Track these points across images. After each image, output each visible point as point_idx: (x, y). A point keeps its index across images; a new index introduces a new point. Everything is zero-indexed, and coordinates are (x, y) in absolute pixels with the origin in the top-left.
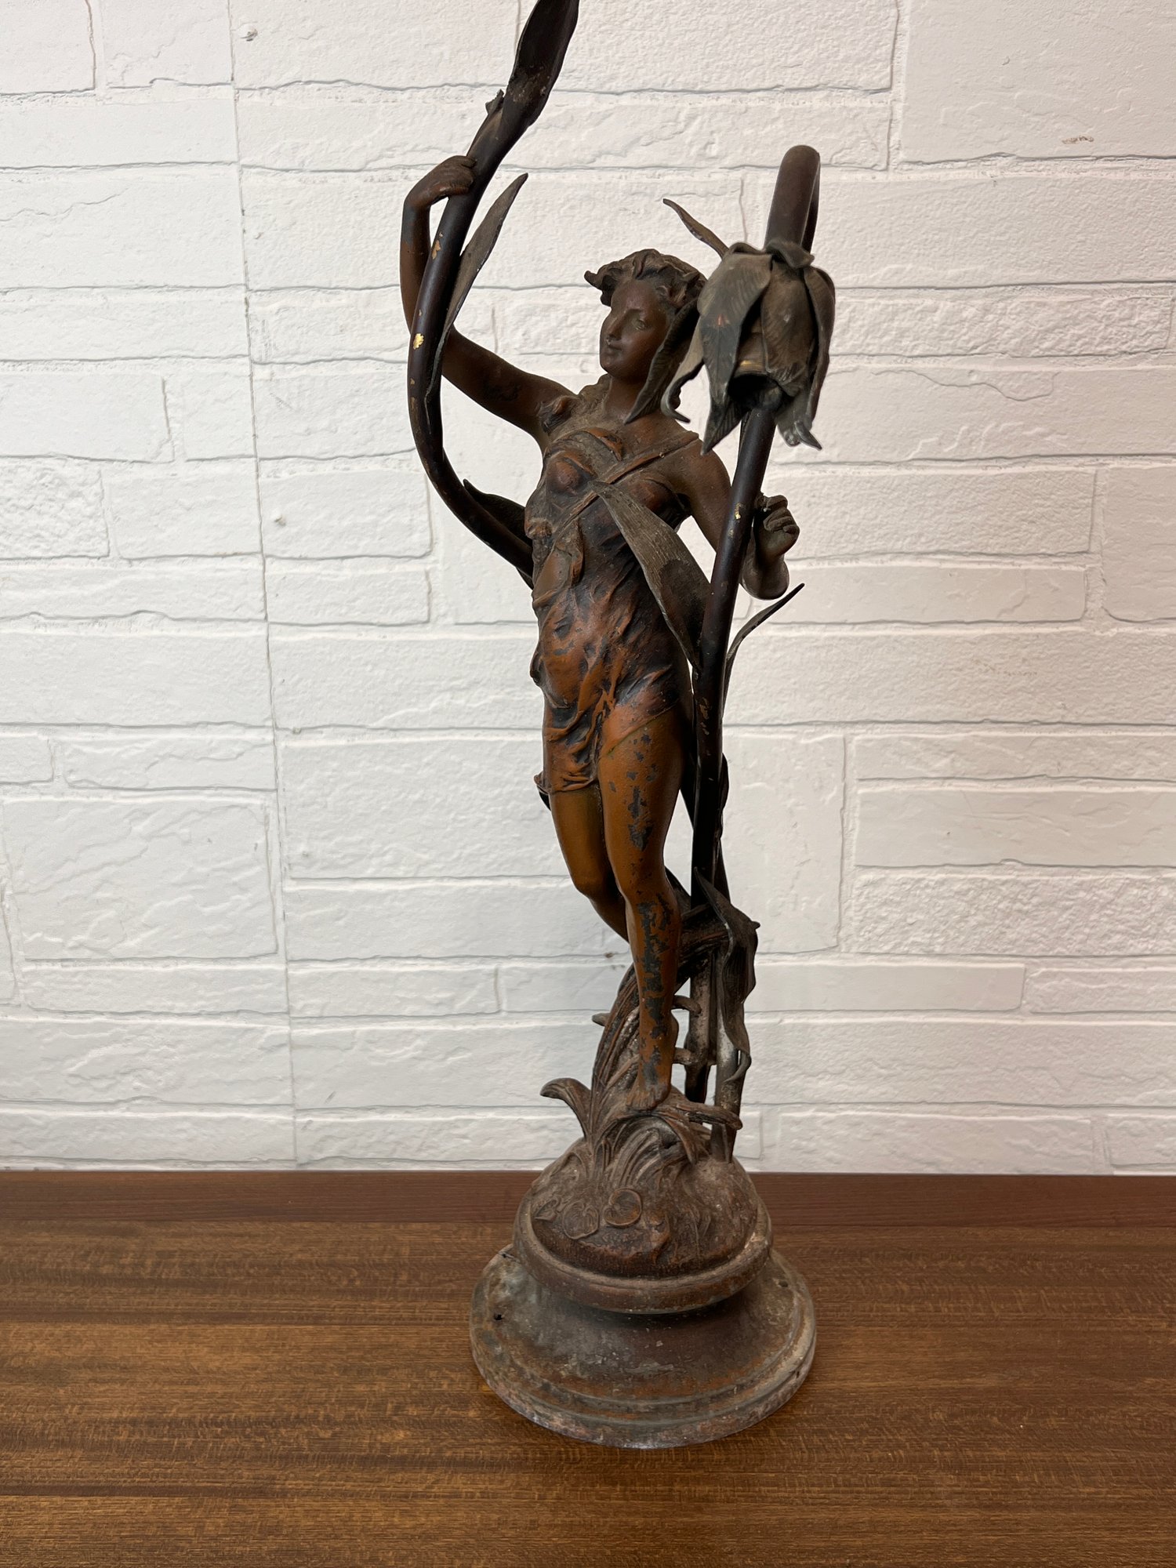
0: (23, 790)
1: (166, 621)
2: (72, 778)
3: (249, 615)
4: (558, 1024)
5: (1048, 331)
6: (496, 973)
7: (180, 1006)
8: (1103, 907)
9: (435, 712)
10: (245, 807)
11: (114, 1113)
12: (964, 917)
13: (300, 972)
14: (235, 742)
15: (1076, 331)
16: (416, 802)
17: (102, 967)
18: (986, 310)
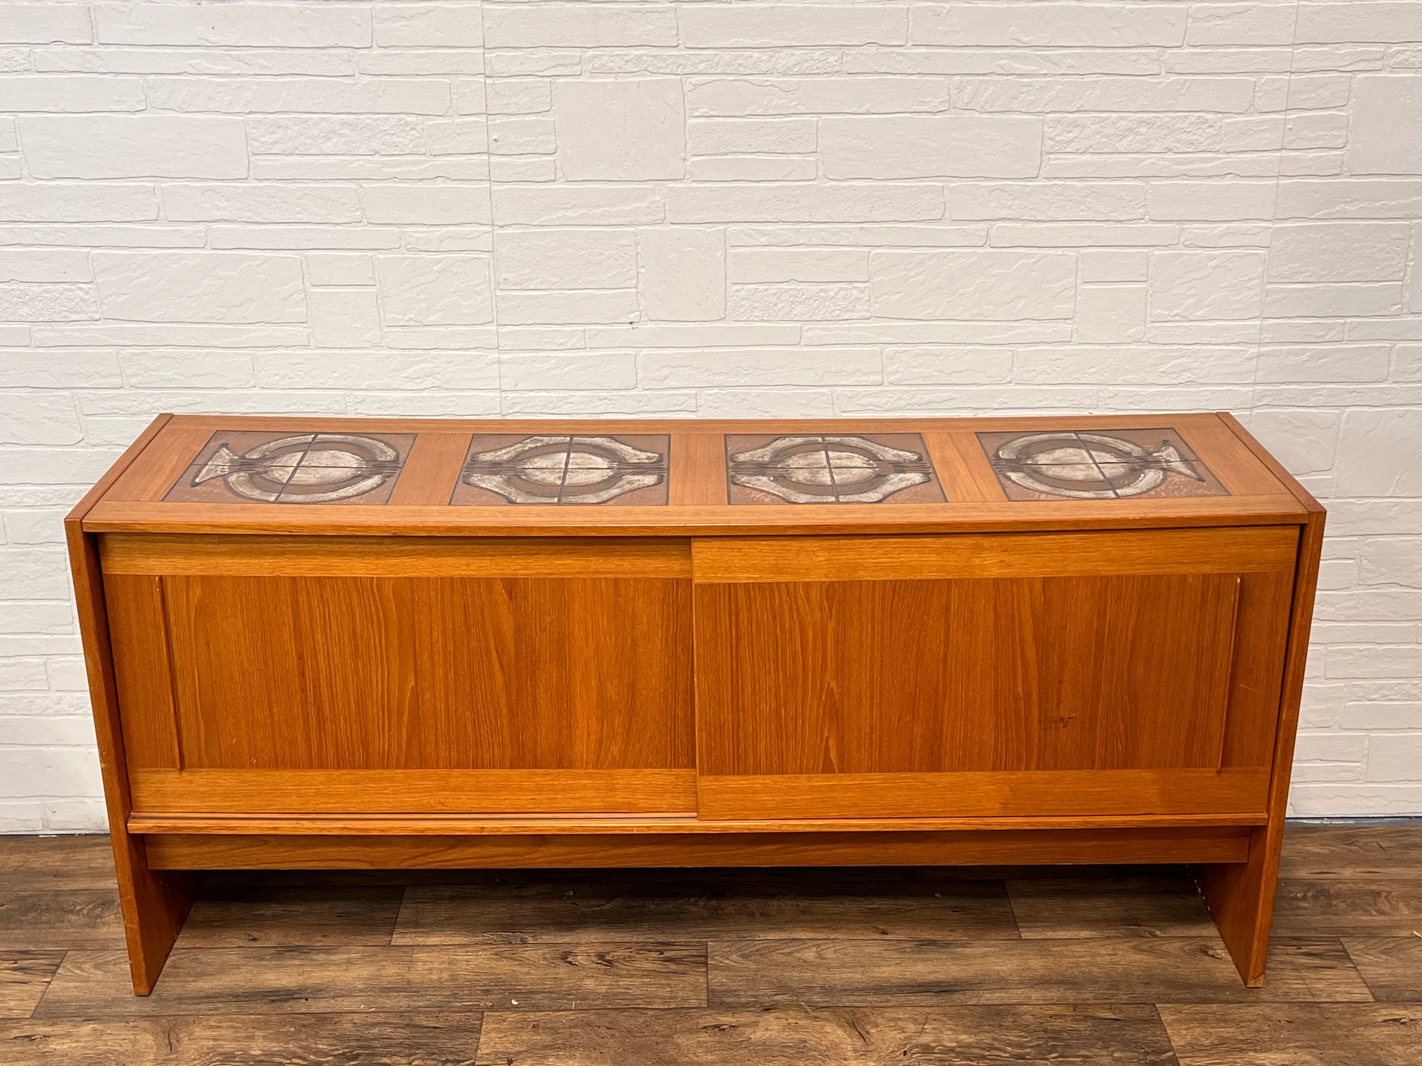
0: (387, 252)
1: (448, 181)
2: (409, 247)
3: (484, 178)
4: (611, 353)
5: (796, 65)
6: (584, 330)
7: (452, 346)
8: (831, 299)
9: (558, 218)
10: (480, 259)
11: (424, 394)
12: (775, 305)
13: (503, 330)
14: (476, 231)
15: (806, 65)
16: (551, 256)
17: (419, 329)
18: (772, 57)
